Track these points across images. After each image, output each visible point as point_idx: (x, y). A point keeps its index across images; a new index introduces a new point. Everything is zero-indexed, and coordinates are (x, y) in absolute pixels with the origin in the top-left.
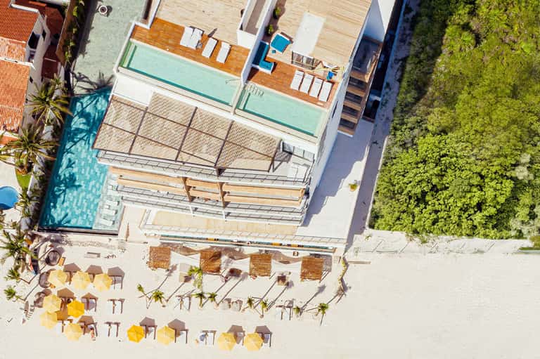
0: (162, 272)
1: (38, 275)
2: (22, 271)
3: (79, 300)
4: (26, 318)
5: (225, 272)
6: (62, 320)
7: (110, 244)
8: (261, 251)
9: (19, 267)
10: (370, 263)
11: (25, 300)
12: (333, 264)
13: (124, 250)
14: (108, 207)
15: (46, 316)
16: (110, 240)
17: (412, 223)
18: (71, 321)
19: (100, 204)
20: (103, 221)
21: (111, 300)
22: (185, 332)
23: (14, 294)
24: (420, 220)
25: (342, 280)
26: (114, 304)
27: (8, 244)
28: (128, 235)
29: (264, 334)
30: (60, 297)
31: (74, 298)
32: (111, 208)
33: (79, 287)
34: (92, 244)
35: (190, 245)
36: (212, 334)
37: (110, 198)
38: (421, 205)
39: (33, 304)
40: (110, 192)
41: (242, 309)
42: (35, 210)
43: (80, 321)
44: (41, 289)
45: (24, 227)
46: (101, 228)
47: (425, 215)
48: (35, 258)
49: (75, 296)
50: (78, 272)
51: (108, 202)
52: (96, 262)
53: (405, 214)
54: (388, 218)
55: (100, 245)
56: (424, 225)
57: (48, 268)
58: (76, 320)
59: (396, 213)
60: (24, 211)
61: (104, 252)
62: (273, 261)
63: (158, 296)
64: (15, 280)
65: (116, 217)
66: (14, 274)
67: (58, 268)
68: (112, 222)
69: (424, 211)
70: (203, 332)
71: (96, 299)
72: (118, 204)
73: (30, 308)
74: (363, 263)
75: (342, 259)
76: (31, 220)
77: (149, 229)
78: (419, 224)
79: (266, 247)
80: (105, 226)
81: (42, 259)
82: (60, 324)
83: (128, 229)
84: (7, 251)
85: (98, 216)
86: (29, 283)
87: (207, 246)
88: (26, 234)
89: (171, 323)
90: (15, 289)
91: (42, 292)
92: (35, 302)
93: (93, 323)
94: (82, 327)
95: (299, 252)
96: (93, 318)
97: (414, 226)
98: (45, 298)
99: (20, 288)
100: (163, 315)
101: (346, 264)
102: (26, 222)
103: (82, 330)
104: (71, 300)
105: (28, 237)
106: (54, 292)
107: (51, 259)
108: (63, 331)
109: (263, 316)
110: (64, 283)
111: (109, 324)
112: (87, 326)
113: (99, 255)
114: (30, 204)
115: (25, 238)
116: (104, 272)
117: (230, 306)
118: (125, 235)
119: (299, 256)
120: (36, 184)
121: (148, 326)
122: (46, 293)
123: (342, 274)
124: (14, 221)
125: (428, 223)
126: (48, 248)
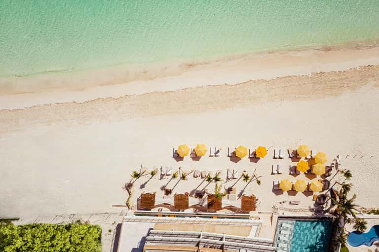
0: (247, 194)
1: (330, 188)
2: (341, 190)
3: (302, 173)
4: (337, 158)
5: (205, 196)
6: (312, 159)
7: (284, 211)
8: (183, 211)
9: (343, 193)
10: (113, 206)
11: (338, 171)
12: (136, 205)
13: (274, 207)
14: (286, 236)
15: (323, 161)
16: (283, 214)
17: (71, 236)
18: (306, 158)
19: (291, 238)
20: (289, 226)
21: (280, 174)
22: (230, 155)
23: (345, 174)
24: (65, 238)
25: (130, 194)
26: (278, 172)
27: (352, 208)
28: (272, 218)
29: (178, 157)
30: (314, 174)
31: (305, 173)
32: (284, 235)
33: (302, 181)
34: (295, 211)
35: (229, 212)
36: (211, 155)
37: (285, 242)
38: (65, 250)
39: (332, 168)
40: (285, 246)
41: (193, 173)
42: (336, 232)
43: (300, 158)
44: (328, 178)
45: (342, 220)
46: (290, 222)
47: (61, 242)
48: (333, 199)
49: (305, 175)
50: (303, 191)
51: (286, 239)
52: (292, 198)
53: (77, 242)
54: (91, 239)
55: (290, 210)
56: (61, 235)
57: (324, 193)
58: (303, 159)
59: (84, 243)
60: (343, 231)
61: (287, 205)
62: (173, 205)
63: (246, 178)
64: (346, 183)
65: (280, 229)
66: (346, 188)
67: (317, 193)
68: (283, 226)
69: (62, 246)
70: (218, 156)
71: (290, 174)
72: (279, 238)
73: (335, 166)
74: (117, 206)
75: (130, 208)
76: (338, 225)
77: (255, 223)
78: (66, 236)
79: (179, 214)
80: (287, 223)
81: (329, 198)
82: (313, 156)
83: (271, 221)
84: (352, 203)
85: (292, 229)
86: (336, 182)
87: (218, 213)
88: (340, 215)
89: (239, 160)
90: (345, 178)
91: (327, 176)
92: (331, 170)
93: (291, 158)
94: (298, 155)
95: (157, 212)
96: (291, 161)
97: (70, 234)
98: (324, 173)
99: (342, 179)
100: (245, 165)
101: (127, 205)
102: (340, 223)
103: (298, 153)
104: (306, 172)
105: (339, 213)
106: (319, 177)
107: (322, 199)
108: (311, 151)
109: (179, 168)
110: (312, 183)
111: (280, 158)
112: (295, 156)
113: (290, 203)
114: (338, 237)
115: (341, 212)
116: (286, 192)
117: (201, 174)
118: (273, 218)
119: (158, 208)
120: (336, 250)
121: (254, 158)
122: (324, 176)
123: (130, 198)
124: (349, 224)
125: (58, 236)
126: (324, 206)
